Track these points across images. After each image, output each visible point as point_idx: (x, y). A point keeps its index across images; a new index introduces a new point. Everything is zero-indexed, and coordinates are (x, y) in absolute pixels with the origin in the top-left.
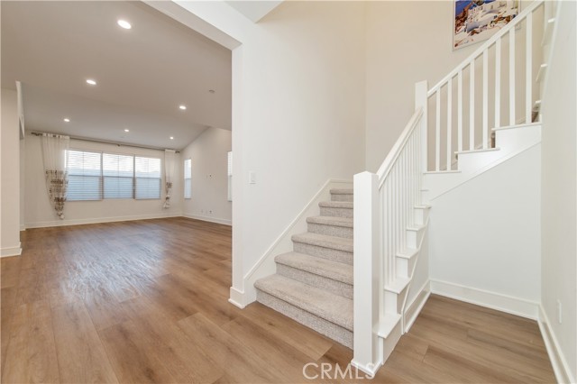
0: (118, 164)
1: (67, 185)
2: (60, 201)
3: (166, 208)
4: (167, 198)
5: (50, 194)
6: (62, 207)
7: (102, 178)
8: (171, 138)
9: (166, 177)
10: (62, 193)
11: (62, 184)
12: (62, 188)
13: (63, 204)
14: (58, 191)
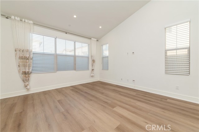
1: (31, 61)
2: (26, 75)
3: (92, 76)
4: (93, 70)
5: (19, 68)
6: (28, 79)
7: (56, 56)
8: (100, 27)
9: (92, 56)
10: (27, 68)
11: (28, 61)
12: (28, 64)
13: (29, 77)
14: (25, 66)
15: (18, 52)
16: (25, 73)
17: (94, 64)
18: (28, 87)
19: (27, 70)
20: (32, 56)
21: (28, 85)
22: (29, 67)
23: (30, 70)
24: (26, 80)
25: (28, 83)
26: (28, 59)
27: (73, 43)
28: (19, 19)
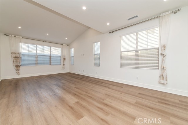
0: (44, 50)
1: (21, 59)
2: (18, 67)
3: (63, 69)
4: (64, 65)
5: (13, 63)
6: (19, 69)
7: (37, 56)
8: (66, 39)
9: (63, 56)
10: (18, 63)
11: (18, 59)
12: (19, 61)
13: (19, 68)
14: (17, 62)
15: (13, 54)
16: (17, 66)
17: (65, 61)
18: (19, 74)
19: (18, 64)
20: (21, 56)
21: (19, 72)
22: (19, 62)
23: (20, 64)
24: (18, 70)
25: (18, 71)
26: (19, 58)
27: (49, 47)
28: (14, 36)
